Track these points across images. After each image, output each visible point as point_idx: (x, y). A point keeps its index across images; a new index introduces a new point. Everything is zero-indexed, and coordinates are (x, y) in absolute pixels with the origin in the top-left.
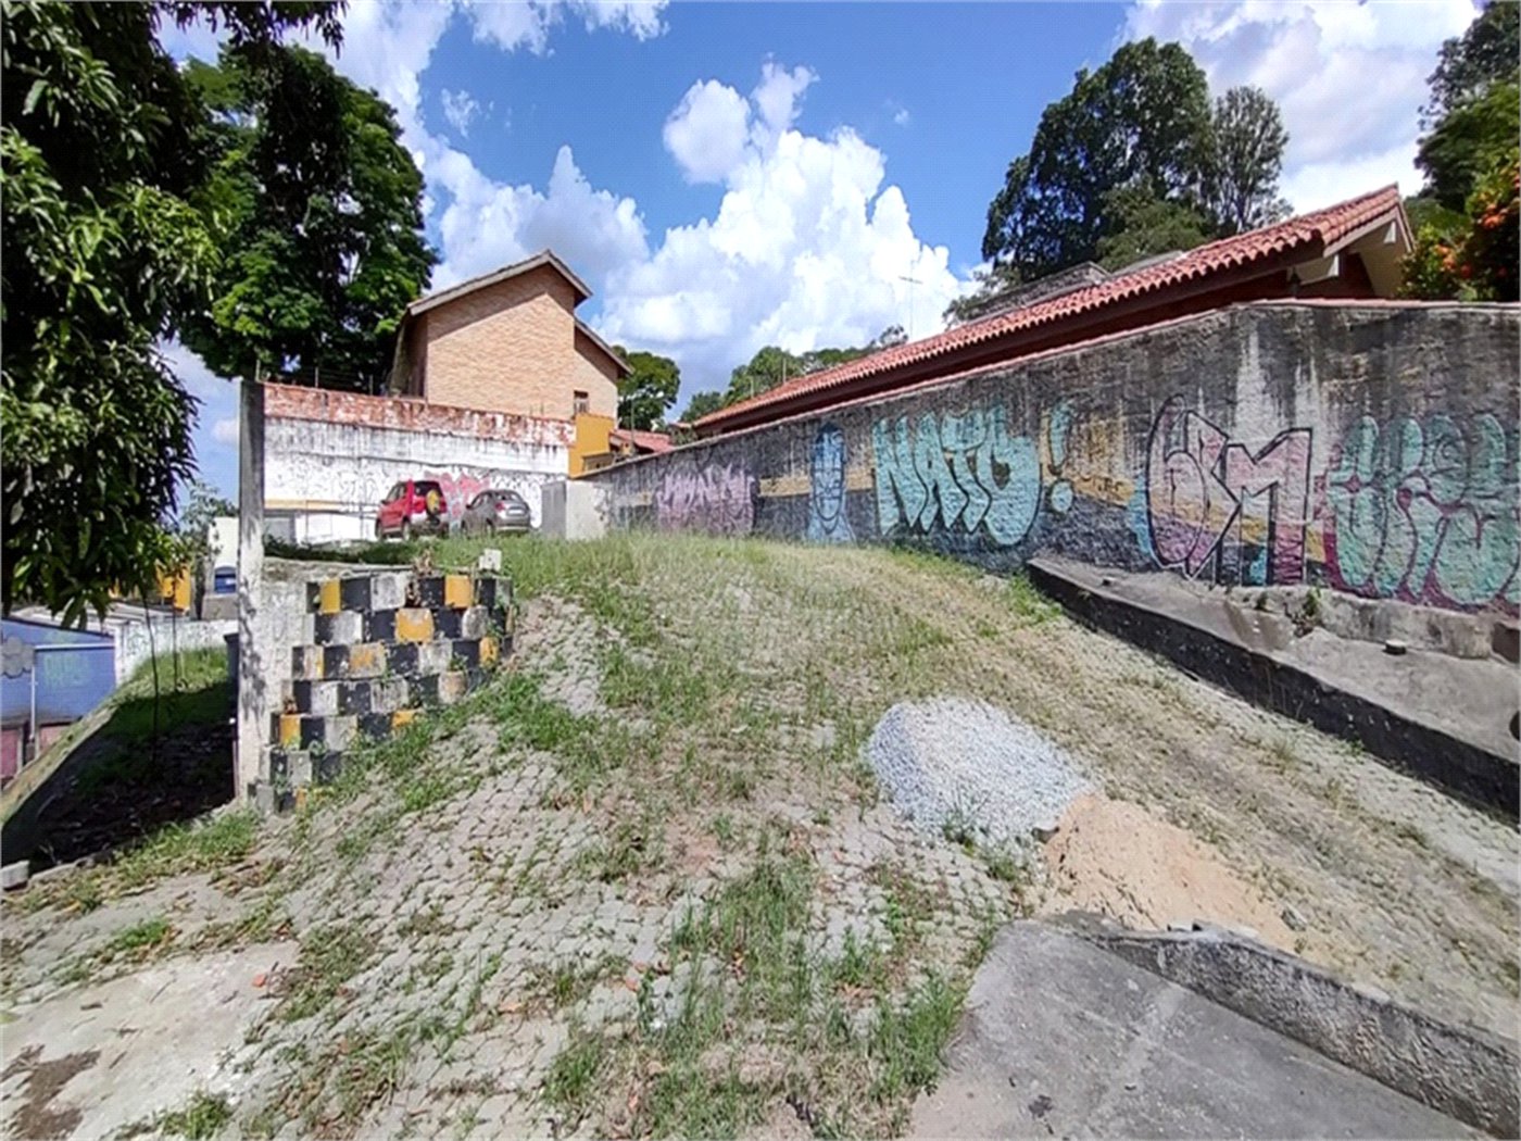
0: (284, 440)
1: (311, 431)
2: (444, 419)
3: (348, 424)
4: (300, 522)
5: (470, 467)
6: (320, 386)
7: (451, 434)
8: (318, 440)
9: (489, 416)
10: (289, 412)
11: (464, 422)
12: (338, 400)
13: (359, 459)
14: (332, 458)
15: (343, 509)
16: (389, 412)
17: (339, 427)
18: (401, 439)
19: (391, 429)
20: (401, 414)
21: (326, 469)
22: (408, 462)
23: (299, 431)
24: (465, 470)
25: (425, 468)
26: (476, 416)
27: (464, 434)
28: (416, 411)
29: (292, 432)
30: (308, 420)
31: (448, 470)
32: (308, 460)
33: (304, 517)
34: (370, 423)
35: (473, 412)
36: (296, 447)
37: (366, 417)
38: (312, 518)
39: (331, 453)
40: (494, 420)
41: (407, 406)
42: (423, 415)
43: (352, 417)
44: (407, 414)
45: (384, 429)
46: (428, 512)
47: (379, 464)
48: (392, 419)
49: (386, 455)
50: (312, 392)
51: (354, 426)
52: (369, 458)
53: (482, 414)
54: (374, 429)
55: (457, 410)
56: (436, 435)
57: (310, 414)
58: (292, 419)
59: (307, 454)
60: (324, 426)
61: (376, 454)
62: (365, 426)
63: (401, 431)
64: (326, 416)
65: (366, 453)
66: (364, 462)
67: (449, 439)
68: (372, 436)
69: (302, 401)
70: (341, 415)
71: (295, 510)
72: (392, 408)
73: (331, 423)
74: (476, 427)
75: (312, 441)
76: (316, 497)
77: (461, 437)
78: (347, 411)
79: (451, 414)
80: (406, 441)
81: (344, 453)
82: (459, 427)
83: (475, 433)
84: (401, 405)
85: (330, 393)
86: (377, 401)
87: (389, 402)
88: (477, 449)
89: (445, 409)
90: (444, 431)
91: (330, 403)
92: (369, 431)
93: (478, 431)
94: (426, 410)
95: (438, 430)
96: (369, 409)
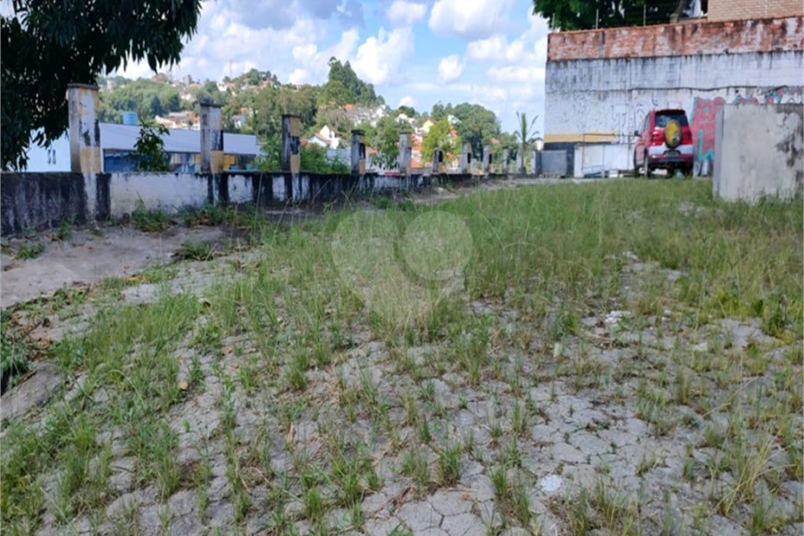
0: (570, 80)
1: (590, 69)
2: (719, 37)
3: (622, 58)
4: (578, 154)
5: (748, 87)
6: (599, 28)
7: (727, 53)
8: (595, 78)
9: (777, 23)
10: (574, 55)
11: (743, 36)
12: (613, 36)
13: (630, 91)
14: (606, 93)
15: (614, 140)
16: (660, 39)
17: (613, 62)
18: (671, 66)
19: (662, 57)
20: (672, 40)
21: (602, 104)
22: (677, 89)
23: (581, 70)
24: (743, 92)
25: (696, 94)
26: (760, 26)
27: (741, 50)
28: (688, 33)
29: (576, 73)
30: (589, 60)
31: (722, 94)
32: (587, 97)
33: (581, 148)
34: (641, 54)
35: (755, 22)
36: (579, 86)
37: (638, 50)
38: (589, 149)
39: (606, 89)
40: (783, 27)
41: (679, 28)
42: (696, 35)
43: (625, 50)
44: (679, 38)
45: (654, 58)
46: (668, 145)
47: (648, 94)
48: (663, 46)
49: (656, 84)
50: (592, 34)
52: (639, 89)
53: (767, 22)
54: (645, 59)
55: (736, 23)
56: (710, 55)
57: (591, 54)
58: (576, 60)
59: (587, 91)
60: (601, 63)
61: (646, 85)
62: (636, 58)
63: (671, 57)
64: (603, 53)
65: (636, 84)
66: (634, 92)
67: (725, 58)
68: (643, 65)
69: (583, 43)
70: (616, 50)
71: (575, 143)
72: (664, 34)
73: (607, 59)
74: (758, 38)
75: (591, 79)
76: (593, 130)
77: (739, 54)
78: (622, 46)
79: (728, 30)
80: (677, 68)
81: (617, 87)
82: (738, 43)
83: (757, 47)
84: (674, 30)
85: (607, 31)
86: (648, 30)
87: (661, 29)
88: (759, 65)
89: (721, 25)
90: (720, 50)
91: (607, 41)
92: (640, 62)
93: (761, 44)
94: (700, 30)
95: (713, 51)
96: (641, 39)
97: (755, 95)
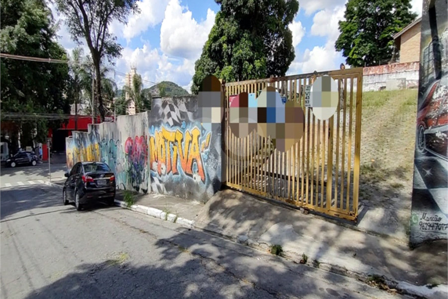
2: (403, 67)
3: (373, 75)
5: (412, 80)
6: (367, 66)
7: (405, 71)
8: (365, 80)
11: (410, 66)
12: (370, 69)
13: (375, 83)
14: (368, 84)
16: (384, 69)
18: (388, 76)
19: (385, 74)
20: (388, 69)
21: (366, 87)
24: (410, 82)
27: (409, 70)
28: (393, 67)
34: (379, 73)
35: (414, 63)
37: (377, 72)
41: (390, 66)
42: (396, 67)
43: (374, 73)
44: (390, 68)
45: (382, 74)
47: (381, 84)
48: (385, 71)
49: (383, 81)
50: (364, 69)
51: (374, 75)
52: (378, 83)
54: (380, 75)
55: (408, 63)
56: (400, 73)
60: (366, 77)
61: (380, 81)
62: (377, 74)
63: (388, 73)
64: (367, 74)
65: (376, 81)
67: (405, 73)
70: (371, 73)
72: (385, 68)
73: (368, 75)
74: (415, 67)
77: (409, 72)
78: (372, 71)
79: (405, 65)
80: (390, 77)
81: (371, 82)
82: (409, 69)
83: (414, 69)
84: (389, 67)
85: (368, 68)
86: (381, 67)
87: (385, 66)
88: (415, 74)
89: (403, 64)
90: (403, 71)
91: (368, 71)
92: (378, 76)
93: (416, 68)
94: (397, 66)
95: (400, 71)
96: (378, 70)
97: (414, 82)
